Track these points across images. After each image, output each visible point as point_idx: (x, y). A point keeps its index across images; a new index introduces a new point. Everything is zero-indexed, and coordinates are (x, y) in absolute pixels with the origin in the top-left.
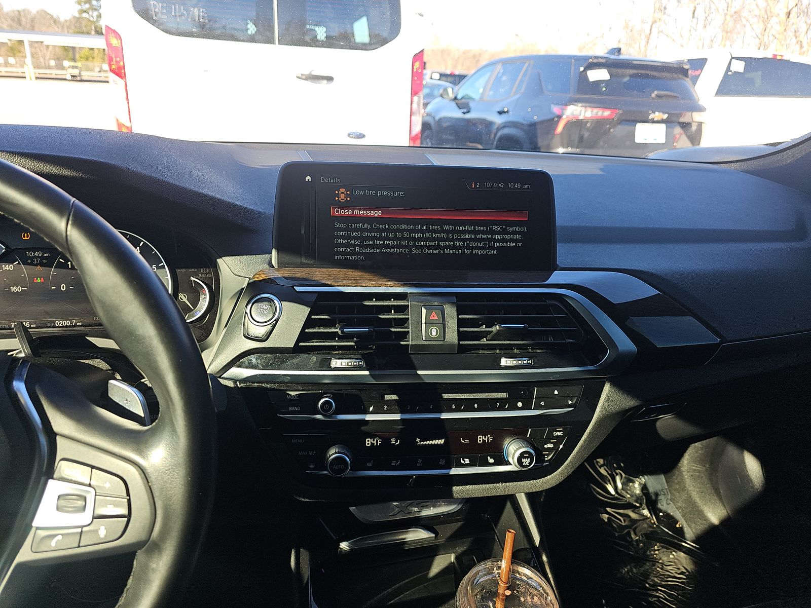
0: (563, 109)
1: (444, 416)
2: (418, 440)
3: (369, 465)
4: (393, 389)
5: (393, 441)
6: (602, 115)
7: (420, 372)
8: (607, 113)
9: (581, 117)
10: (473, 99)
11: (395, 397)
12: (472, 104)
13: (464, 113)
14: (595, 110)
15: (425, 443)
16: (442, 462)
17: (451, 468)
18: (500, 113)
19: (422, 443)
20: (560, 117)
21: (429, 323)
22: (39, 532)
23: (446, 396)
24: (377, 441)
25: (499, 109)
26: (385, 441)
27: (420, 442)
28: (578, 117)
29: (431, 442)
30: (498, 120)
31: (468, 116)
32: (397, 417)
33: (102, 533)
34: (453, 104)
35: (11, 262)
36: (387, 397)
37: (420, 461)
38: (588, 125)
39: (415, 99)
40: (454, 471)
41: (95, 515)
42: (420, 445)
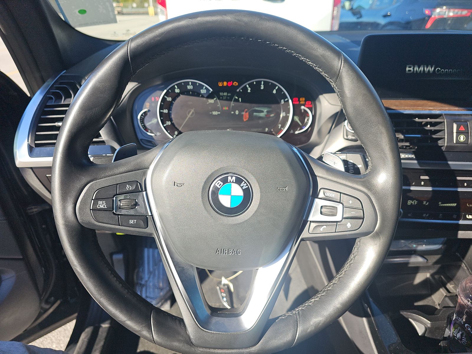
0: (431, 11)
1: (460, 190)
2: (440, 203)
3: (409, 215)
4: (426, 173)
5: (425, 203)
6: (461, 14)
7: (450, 163)
8: (465, 12)
9: (445, 16)
10: (364, 8)
11: (427, 178)
12: (363, 12)
13: (358, 18)
14: (456, 11)
15: (444, 205)
16: (455, 216)
17: (459, 220)
18: (385, 16)
19: (442, 205)
20: (429, 17)
21: (459, 133)
22: (312, 224)
23: (459, 178)
24: (415, 202)
25: (383, 13)
26: (420, 202)
27: (441, 204)
28: (443, 16)
29: (448, 205)
30: (383, 21)
31: (361, 20)
32: (430, 189)
33: (349, 225)
34: (350, 13)
35: (213, 98)
36: (422, 177)
37: (441, 215)
38: (449, 22)
39: (336, 9)
40: (461, 222)
41: (344, 217)
42: (440, 206)
